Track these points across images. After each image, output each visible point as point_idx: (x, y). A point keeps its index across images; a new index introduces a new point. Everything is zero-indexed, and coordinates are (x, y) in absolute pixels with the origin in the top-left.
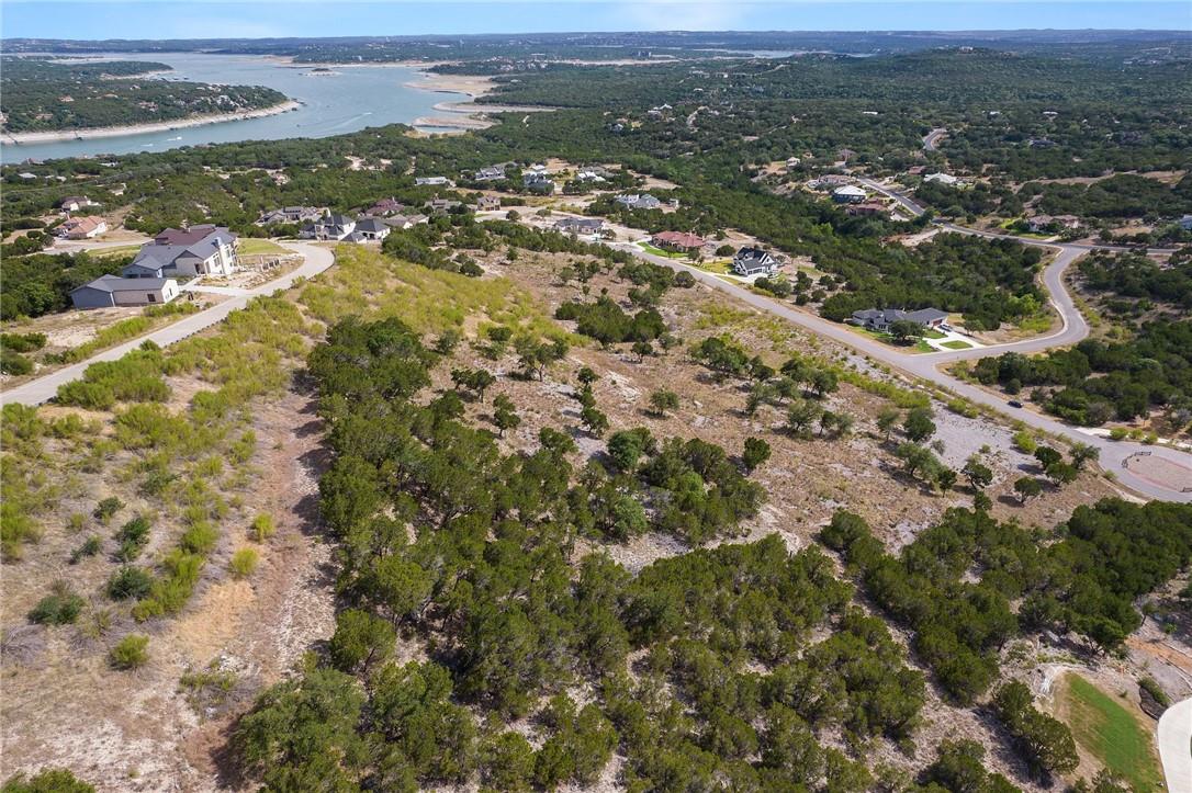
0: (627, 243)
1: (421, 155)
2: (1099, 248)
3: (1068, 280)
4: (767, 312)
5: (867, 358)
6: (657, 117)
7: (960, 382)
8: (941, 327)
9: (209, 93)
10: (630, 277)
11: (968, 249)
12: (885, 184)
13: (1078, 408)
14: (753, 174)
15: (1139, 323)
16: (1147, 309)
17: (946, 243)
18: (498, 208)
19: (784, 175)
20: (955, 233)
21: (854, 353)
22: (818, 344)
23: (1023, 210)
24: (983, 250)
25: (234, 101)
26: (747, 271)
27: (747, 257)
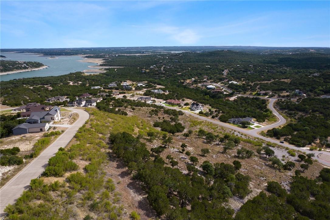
0: (160, 103)
2: (280, 99)
3: (274, 107)
4: (206, 121)
5: (239, 132)
6: (153, 69)
7: (264, 137)
8: (252, 122)
9: (19, 64)
10: (167, 113)
11: (247, 100)
12: (219, 84)
13: (299, 142)
15: (296, 117)
16: (297, 114)
17: (241, 99)
18: (118, 95)
19: (191, 83)
20: (242, 96)
21: (235, 131)
22: (224, 129)
23: (256, 90)
24: (251, 100)
25: (28, 66)
26: (195, 110)
27: (194, 106)
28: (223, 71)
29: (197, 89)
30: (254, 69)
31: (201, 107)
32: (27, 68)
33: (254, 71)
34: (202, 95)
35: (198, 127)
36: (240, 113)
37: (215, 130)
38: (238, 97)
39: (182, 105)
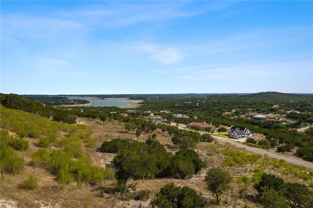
4: (266, 156)
6: (187, 104)
12: (271, 115)
14: (221, 115)
19: (231, 115)
26: (238, 136)
27: (236, 130)
28: (272, 106)
31: (249, 132)
32: (74, 104)
35: (250, 167)
38: (312, 129)
39: (215, 131)
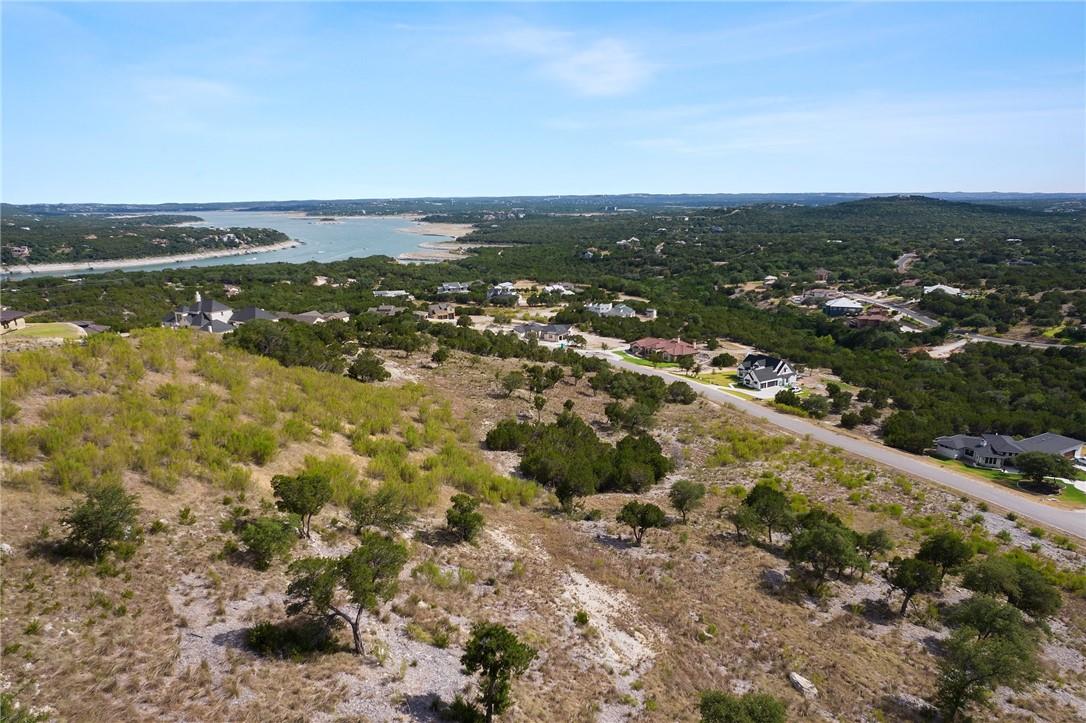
0: (601, 351)
1: (389, 275)
4: (807, 438)
5: (1011, 517)
6: (625, 247)
10: (606, 390)
12: (879, 298)
14: (730, 292)
17: (985, 353)
18: (451, 316)
19: (763, 292)
20: (989, 344)
21: (983, 508)
22: (915, 491)
23: (1062, 317)
24: (1041, 361)
25: (239, 238)
26: (759, 383)
27: (757, 366)
28: (895, 257)
29: (784, 312)
30: (1029, 251)
31: (789, 371)
32: (237, 246)
33: (1030, 257)
34: (803, 333)
35: (759, 466)
36: (991, 413)
37: (855, 491)
38: (969, 348)
39: (704, 363)
